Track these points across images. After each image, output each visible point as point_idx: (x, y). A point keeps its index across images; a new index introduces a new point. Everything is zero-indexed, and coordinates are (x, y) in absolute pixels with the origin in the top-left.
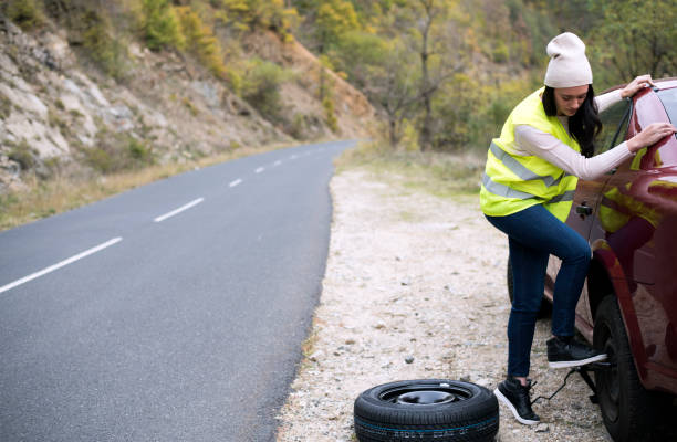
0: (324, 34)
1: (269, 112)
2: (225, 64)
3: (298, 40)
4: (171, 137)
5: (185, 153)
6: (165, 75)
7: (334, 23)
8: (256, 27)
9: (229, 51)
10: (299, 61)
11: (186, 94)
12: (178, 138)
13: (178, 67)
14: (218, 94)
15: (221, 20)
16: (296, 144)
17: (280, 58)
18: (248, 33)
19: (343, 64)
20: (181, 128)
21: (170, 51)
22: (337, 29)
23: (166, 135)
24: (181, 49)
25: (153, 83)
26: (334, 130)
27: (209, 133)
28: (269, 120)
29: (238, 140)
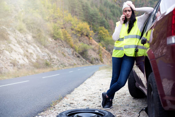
0: (100, 38)
1: (85, 57)
2: (74, 44)
3: (94, 39)
4: (57, 61)
5: (61, 66)
6: (57, 46)
7: (103, 35)
8: (83, 35)
9: (75, 41)
10: (93, 44)
11: (63, 51)
12: (59, 62)
13: (61, 44)
14: (71, 51)
15: (74, 33)
16: (92, 65)
17: (88, 43)
18: (80, 37)
19: (105, 45)
20: (60, 60)
21: (59, 40)
22: (104, 36)
23: (56, 61)
24: (62, 40)
25: (54, 48)
26: (102, 62)
27: (68, 61)
28: (85, 59)
29: (76, 63)
